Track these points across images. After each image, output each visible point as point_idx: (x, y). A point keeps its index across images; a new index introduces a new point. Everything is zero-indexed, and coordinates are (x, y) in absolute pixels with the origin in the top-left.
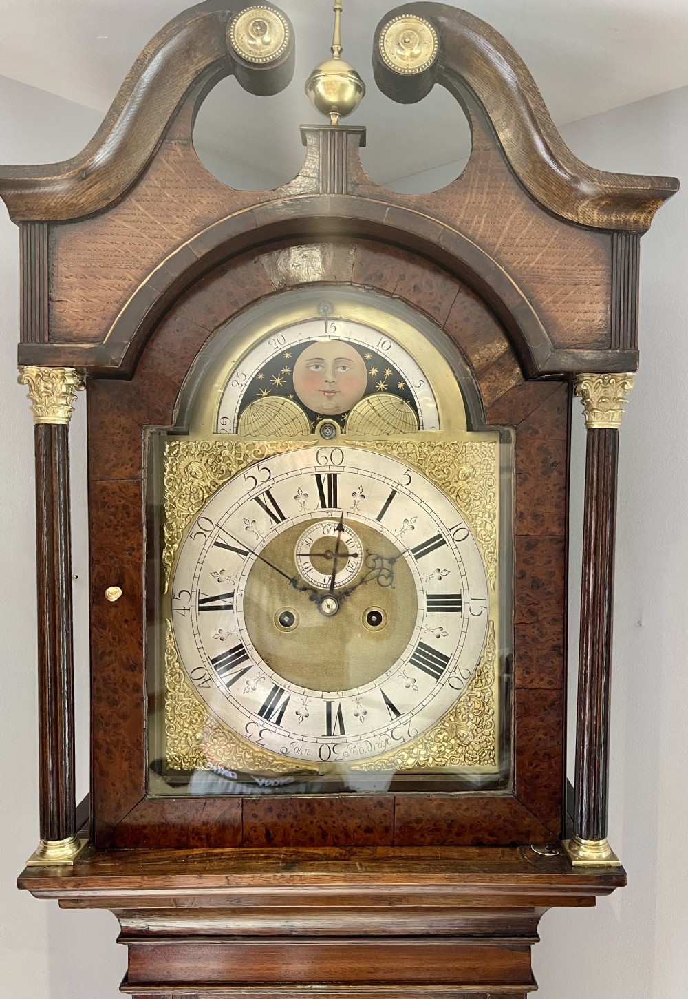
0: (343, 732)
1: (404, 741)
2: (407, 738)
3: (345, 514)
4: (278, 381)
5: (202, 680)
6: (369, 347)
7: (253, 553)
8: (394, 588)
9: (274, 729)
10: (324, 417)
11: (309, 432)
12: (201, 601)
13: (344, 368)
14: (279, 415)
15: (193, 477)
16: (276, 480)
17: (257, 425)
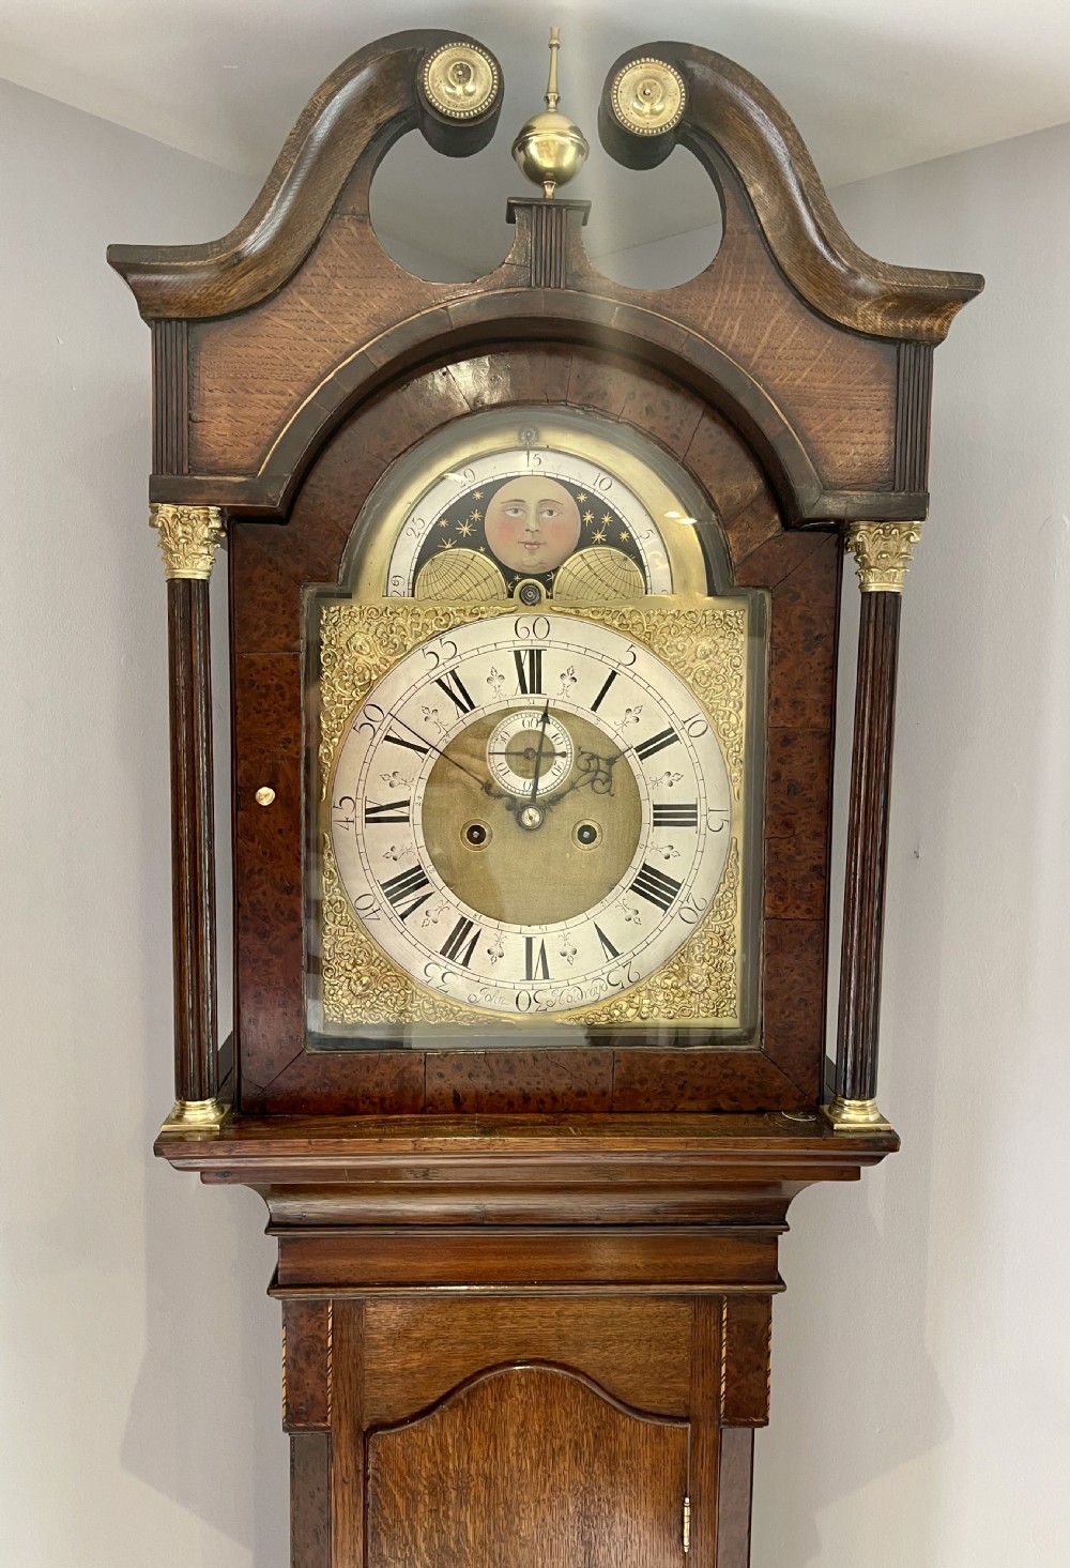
0: (546, 976)
1: (623, 987)
2: (626, 983)
3: (551, 703)
4: (465, 529)
5: (369, 911)
6: (584, 487)
7: (434, 748)
8: (613, 795)
9: (460, 972)
10: (524, 576)
11: (506, 595)
12: (368, 811)
13: (551, 513)
14: (467, 573)
15: (358, 652)
17: (439, 586)
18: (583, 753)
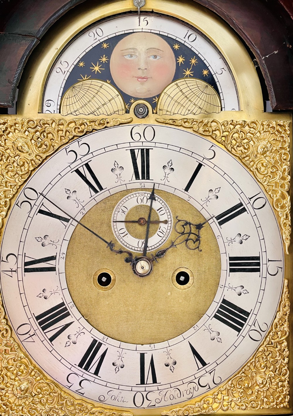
0: (155, 381)
1: (210, 388)
2: (212, 385)
3: (156, 186)
4: (97, 68)
5: (27, 336)
6: (177, 39)
7: (74, 219)
8: (201, 251)
9: (93, 379)
10: (136, 99)
11: (124, 112)
12: (26, 264)
13: (155, 57)
14: (97, 96)
15: (20, 151)
16: (95, 154)
17: (77, 106)
18: (179, 221)
